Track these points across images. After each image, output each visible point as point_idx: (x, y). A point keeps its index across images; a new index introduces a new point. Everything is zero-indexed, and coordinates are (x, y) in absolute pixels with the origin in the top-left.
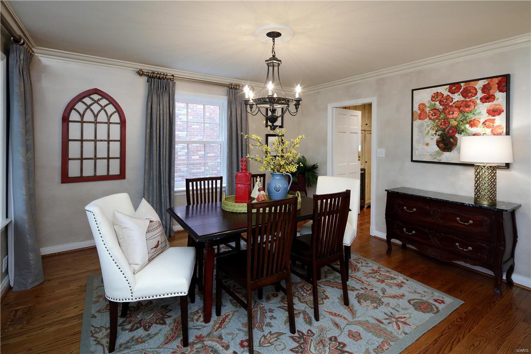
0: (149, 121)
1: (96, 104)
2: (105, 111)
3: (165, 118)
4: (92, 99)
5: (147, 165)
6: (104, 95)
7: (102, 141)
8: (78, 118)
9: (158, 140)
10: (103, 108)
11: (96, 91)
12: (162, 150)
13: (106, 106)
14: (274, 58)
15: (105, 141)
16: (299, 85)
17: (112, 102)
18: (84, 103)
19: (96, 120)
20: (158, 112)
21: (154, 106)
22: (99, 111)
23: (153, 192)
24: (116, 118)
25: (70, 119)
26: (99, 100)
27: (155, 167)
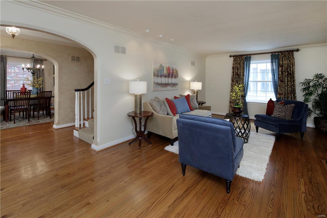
14: (33, 57)
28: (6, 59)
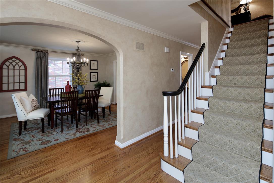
0: (37, 68)
1: (14, 62)
2: (18, 65)
3: (44, 67)
4: (12, 60)
5: (36, 85)
6: (17, 59)
7: (17, 76)
8: (6, 68)
9: (41, 75)
10: (17, 64)
11: (14, 57)
12: (43, 79)
13: (18, 63)
14: (78, 49)
15: (18, 76)
16: (85, 58)
17: (21, 61)
18: (9, 62)
19: (14, 68)
20: (41, 65)
21: (39, 62)
22: (16, 65)
23: (39, 95)
24: (23, 67)
25: (3, 68)
26: (15, 60)
27: (39, 86)
28: (48, 54)
